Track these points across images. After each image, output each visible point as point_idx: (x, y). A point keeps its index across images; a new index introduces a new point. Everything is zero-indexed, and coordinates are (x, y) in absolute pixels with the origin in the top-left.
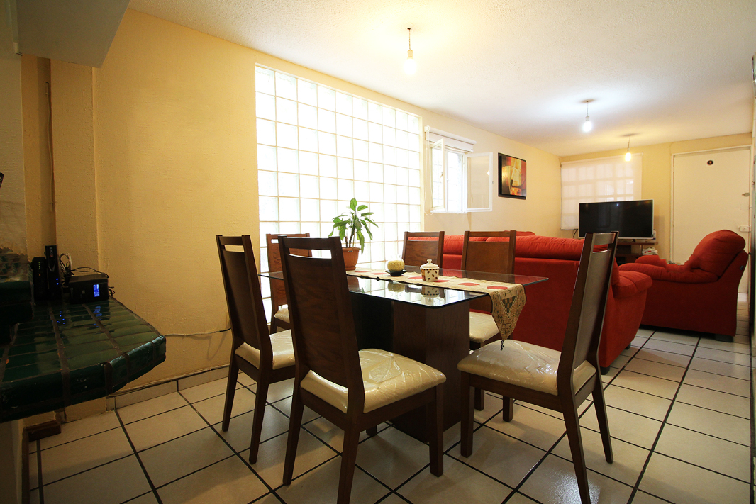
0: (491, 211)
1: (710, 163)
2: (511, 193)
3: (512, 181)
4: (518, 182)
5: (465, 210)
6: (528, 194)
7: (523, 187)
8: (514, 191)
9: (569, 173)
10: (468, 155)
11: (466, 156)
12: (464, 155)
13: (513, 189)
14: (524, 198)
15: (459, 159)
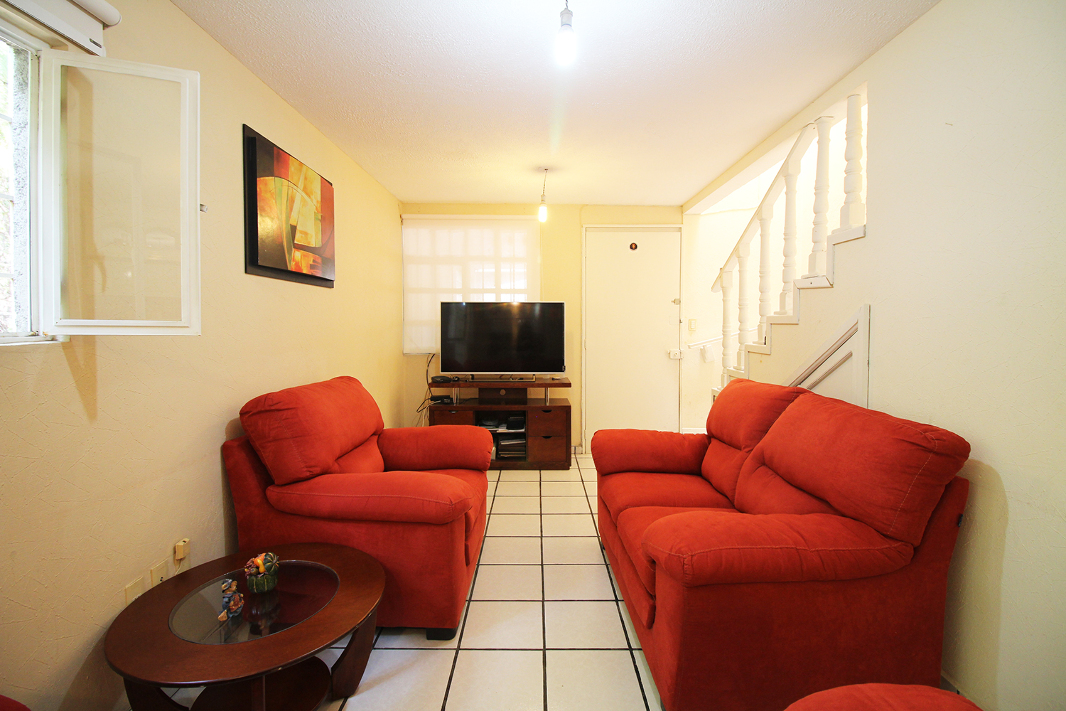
0: (195, 330)
1: (634, 247)
2: (291, 267)
3: (293, 229)
4: (310, 234)
5: (54, 323)
6: (338, 275)
7: (324, 254)
8: (298, 260)
9: (418, 239)
10: (72, 57)
11: (54, 60)
12: (47, 53)
13: (298, 255)
14: (326, 283)
15: (21, 71)
